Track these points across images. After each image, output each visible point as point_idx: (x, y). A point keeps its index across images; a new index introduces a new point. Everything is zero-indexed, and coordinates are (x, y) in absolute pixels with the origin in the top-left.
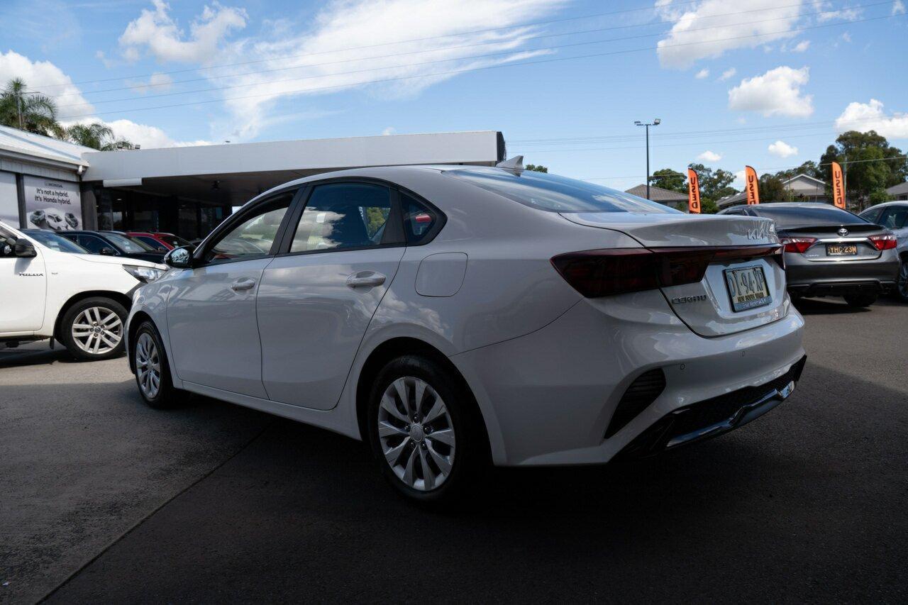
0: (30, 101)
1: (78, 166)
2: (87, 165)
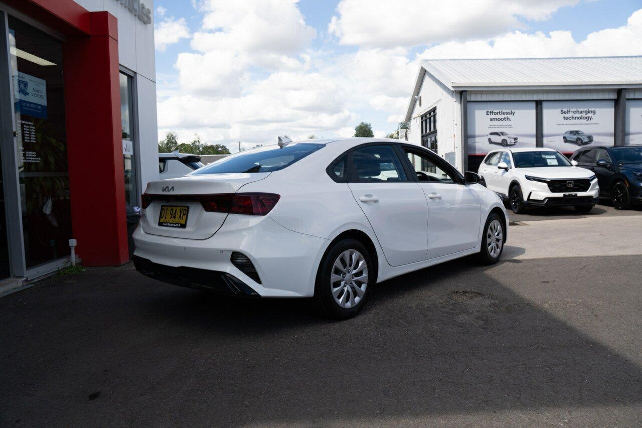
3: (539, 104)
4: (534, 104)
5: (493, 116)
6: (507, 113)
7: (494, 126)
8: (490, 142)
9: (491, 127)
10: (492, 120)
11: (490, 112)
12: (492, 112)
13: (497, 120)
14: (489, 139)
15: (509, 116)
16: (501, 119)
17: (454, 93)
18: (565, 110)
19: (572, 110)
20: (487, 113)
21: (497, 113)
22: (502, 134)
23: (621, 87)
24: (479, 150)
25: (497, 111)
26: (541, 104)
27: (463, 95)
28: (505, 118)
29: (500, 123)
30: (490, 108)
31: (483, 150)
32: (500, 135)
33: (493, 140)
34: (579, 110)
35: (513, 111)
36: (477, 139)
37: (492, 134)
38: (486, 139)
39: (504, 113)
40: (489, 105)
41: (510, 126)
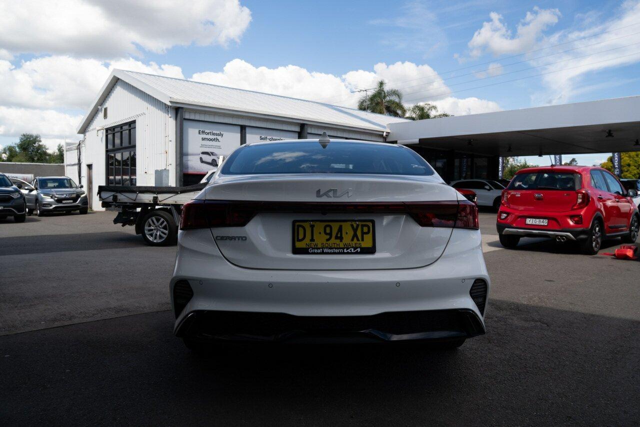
0: (388, 92)
1: (383, 132)
2: (389, 131)
3: (243, 129)
4: (239, 129)
5: (205, 136)
6: (217, 135)
7: (206, 146)
8: (202, 161)
9: (202, 146)
10: (203, 139)
11: (202, 132)
12: (203, 132)
13: (208, 140)
14: (201, 159)
15: (219, 137)
16: (211, 140)
17: (169, 108)
18: (263, 137)
19: (268, 137)
20: (199, 132)
21: (208, 134)
22: (212, 154)
23: (304, 122)
24: (192, 168)
25: (208, 131)
26: (245, 129)
27: (179, 111)
28: (215, 139)
29: (211, 143)
30: (203, 127)
31: (195, 169)
32: (210, 155)
33: (204, 159)
34: (274, 138)
35: (222, 133)
36: (190, 158)
37: (203, 153)
38: (198, 158)
39: (214, 134)
40: (201, 124)
41: (219, 147)
